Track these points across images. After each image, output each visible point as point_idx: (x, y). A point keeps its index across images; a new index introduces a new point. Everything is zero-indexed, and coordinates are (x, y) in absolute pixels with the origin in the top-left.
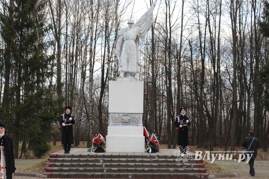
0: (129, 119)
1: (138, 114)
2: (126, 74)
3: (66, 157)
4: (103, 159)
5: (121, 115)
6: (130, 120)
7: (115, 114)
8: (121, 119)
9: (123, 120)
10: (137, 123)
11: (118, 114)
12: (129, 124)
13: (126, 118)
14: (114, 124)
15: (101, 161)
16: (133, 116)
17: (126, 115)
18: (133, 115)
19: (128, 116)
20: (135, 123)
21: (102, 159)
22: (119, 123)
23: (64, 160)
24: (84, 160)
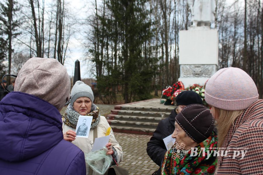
0: (200, 70)
1: (211, 65)
2: (199, 24)
3: (129, 109)
4: (165, 114)
5: (192, 66)
6: (202, 72)
7: (186, 66)
8: (193, 71)
9: (194, 71)
10: (210, 75)
11: (188, 66)
12: (201, 76)
13: (198, 70)
14: (185, 76)
15: (162, 116)
16: (205, 68)
17: (198, 67)
18: (206, 66)
19: (200, 67)
20: (208, 75)
21: (163, 114)
22: (191, 75)
23: (125, 113)
24: (144, 113)
